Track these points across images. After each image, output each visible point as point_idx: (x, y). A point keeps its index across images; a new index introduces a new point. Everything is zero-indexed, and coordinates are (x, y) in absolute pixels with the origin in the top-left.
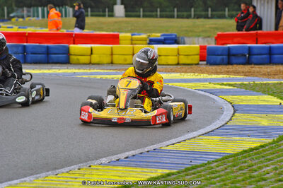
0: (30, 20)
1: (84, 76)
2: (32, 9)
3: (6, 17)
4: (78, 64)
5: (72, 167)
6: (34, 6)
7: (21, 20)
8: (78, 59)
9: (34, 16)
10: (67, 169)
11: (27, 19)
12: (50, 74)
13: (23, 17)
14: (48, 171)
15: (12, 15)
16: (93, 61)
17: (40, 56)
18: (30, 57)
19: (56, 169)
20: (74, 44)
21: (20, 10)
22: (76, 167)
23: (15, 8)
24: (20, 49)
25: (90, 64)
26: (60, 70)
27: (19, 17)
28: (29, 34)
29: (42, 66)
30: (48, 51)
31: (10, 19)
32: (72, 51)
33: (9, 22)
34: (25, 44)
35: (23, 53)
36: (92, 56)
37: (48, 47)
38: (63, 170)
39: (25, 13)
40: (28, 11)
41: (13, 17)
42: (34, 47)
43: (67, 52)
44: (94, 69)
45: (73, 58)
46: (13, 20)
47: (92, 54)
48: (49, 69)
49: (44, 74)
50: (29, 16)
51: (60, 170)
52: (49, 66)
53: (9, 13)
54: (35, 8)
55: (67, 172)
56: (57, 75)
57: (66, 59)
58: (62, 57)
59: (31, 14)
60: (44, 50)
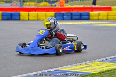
1: (95, 25)
4: (94, 20)
5: (87, 62)
7: (72, 2)
8: (93, 18)
10: (85, 63)
12: (81, 24)
16: (100, 19)
17: (77, 17)
18: (74, 17)
19: (80, 62)
20: (92, 11)
24: (70, 14)
25: (98, 20)
26: (85, 22)
30: (81, 15)
32: (91, 15)
33: (67, 3)
34: (72, 12)
37: (81, 13)
38: (83, 63)
43: (88, 15)
44: (100, 22)
45: (91, 18)
46: (69, 2)
47: (99, 15)
49: (78, 24)
50: (75, 0)
52: (81, 21)
57: (88, 18)
58: (87, 17)
60: (79, 14)
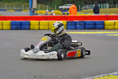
0: (89, 10)
1: (110, 35)
2: (91, 5)
3: (80, 9)
4: (109, 29)
5: (101, 75)
6: (91, 4)
7: (86, 10)
8: (108, 27)
9: (91, 8)
10: (98, 76)
11: (88, 10)
12: (95, 34)
13: (87, 9)
14: (90, 77)
15: (82, 8)
16: (115, 28)
17: (91, 26)
18: (87, 26)
19: (93, 76)
20: (107, 20)
21: (86, 6)
22: (102, 75)
23: (84, 5)
24: (83, 23)
25: (114, 29)
26: (99, 32)
27: (85, 9)
28: (87, 16)
29: (92, 30)
30: (95, 24)
31: (81, 10)
32: (106, 24)
33: (81, 11)
34: (85, 21)
35: (84, 25)
36: (115, 25)
37: (95, 22)
38: (96, 76)
39: (88, 7)
40: (89, 6)
41: (83, 9)
42: (88, 22)
43: (103, 24)
44: (115, 31)
45: (106, 27)
46: (83, 10)
47: (115, 24)
48: (94, 32)
49: (92, 34)
50: (89, 8)
51: (95, 77)
52: (95, 30)
53: (81, 7)
54: (92, 5)
55: (98, 78)
56: (98, 34)
57: (103, 28)
58: (101, 26)
59: (90, 7)
60: (93, 23)
